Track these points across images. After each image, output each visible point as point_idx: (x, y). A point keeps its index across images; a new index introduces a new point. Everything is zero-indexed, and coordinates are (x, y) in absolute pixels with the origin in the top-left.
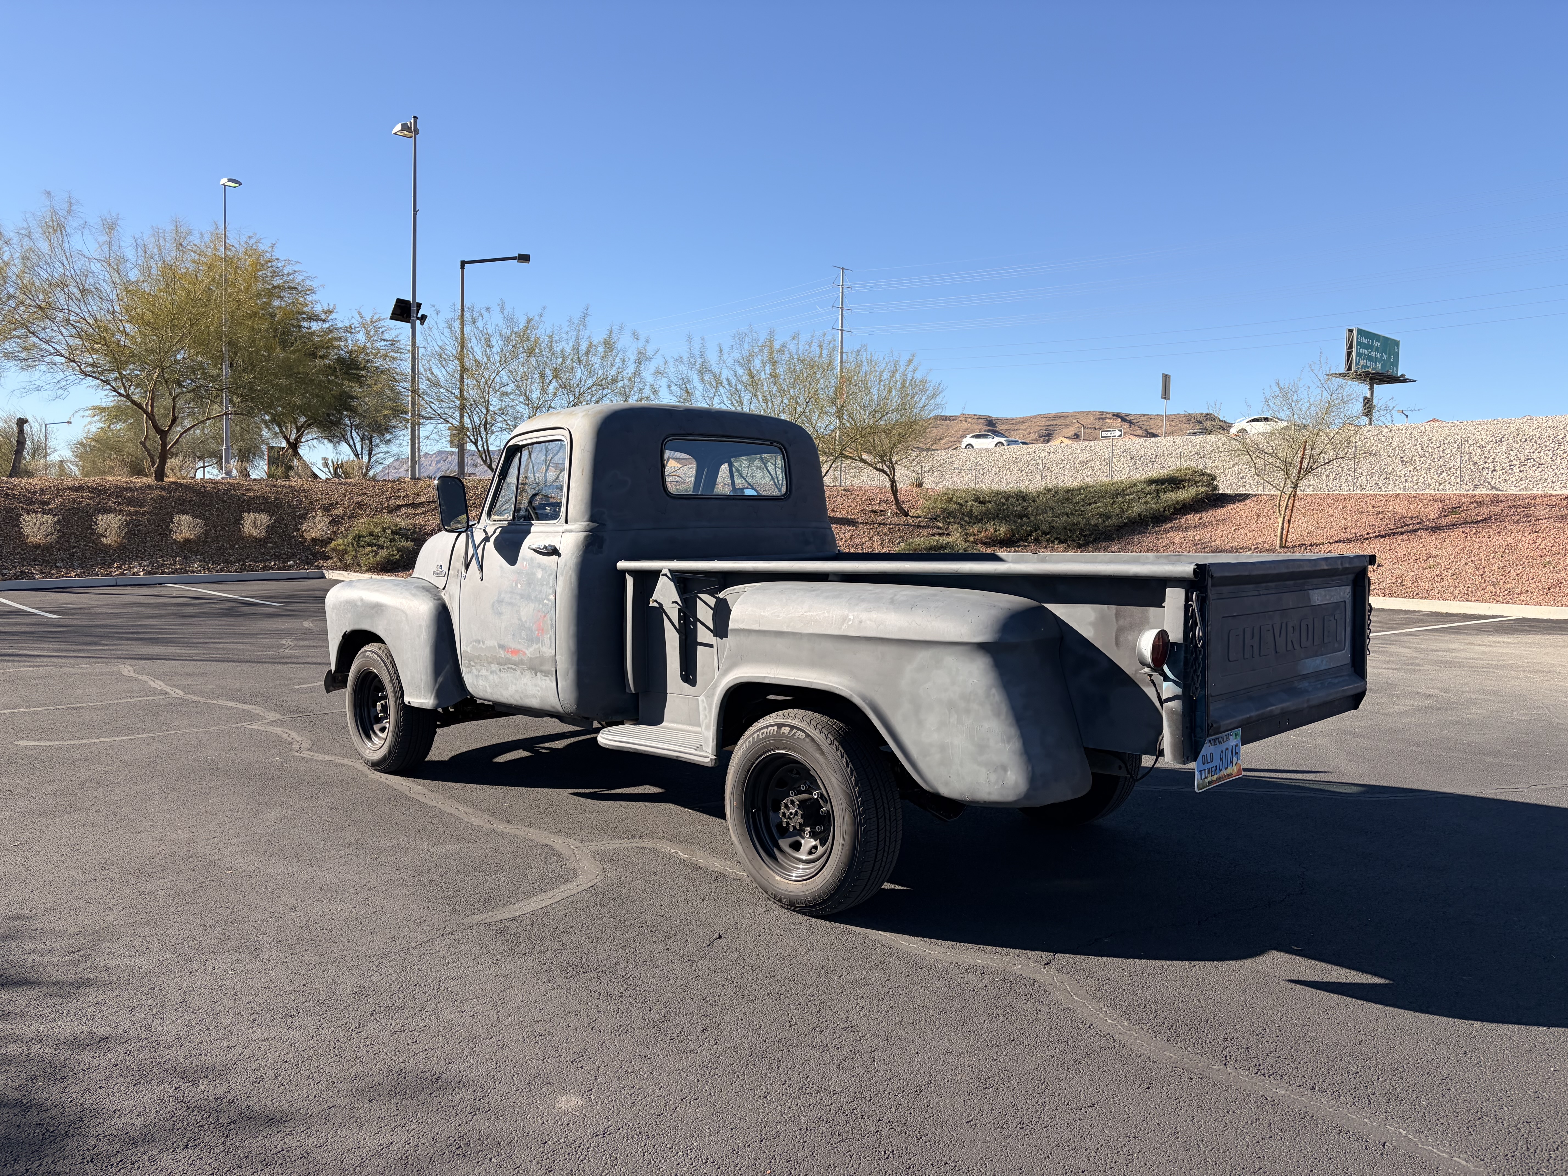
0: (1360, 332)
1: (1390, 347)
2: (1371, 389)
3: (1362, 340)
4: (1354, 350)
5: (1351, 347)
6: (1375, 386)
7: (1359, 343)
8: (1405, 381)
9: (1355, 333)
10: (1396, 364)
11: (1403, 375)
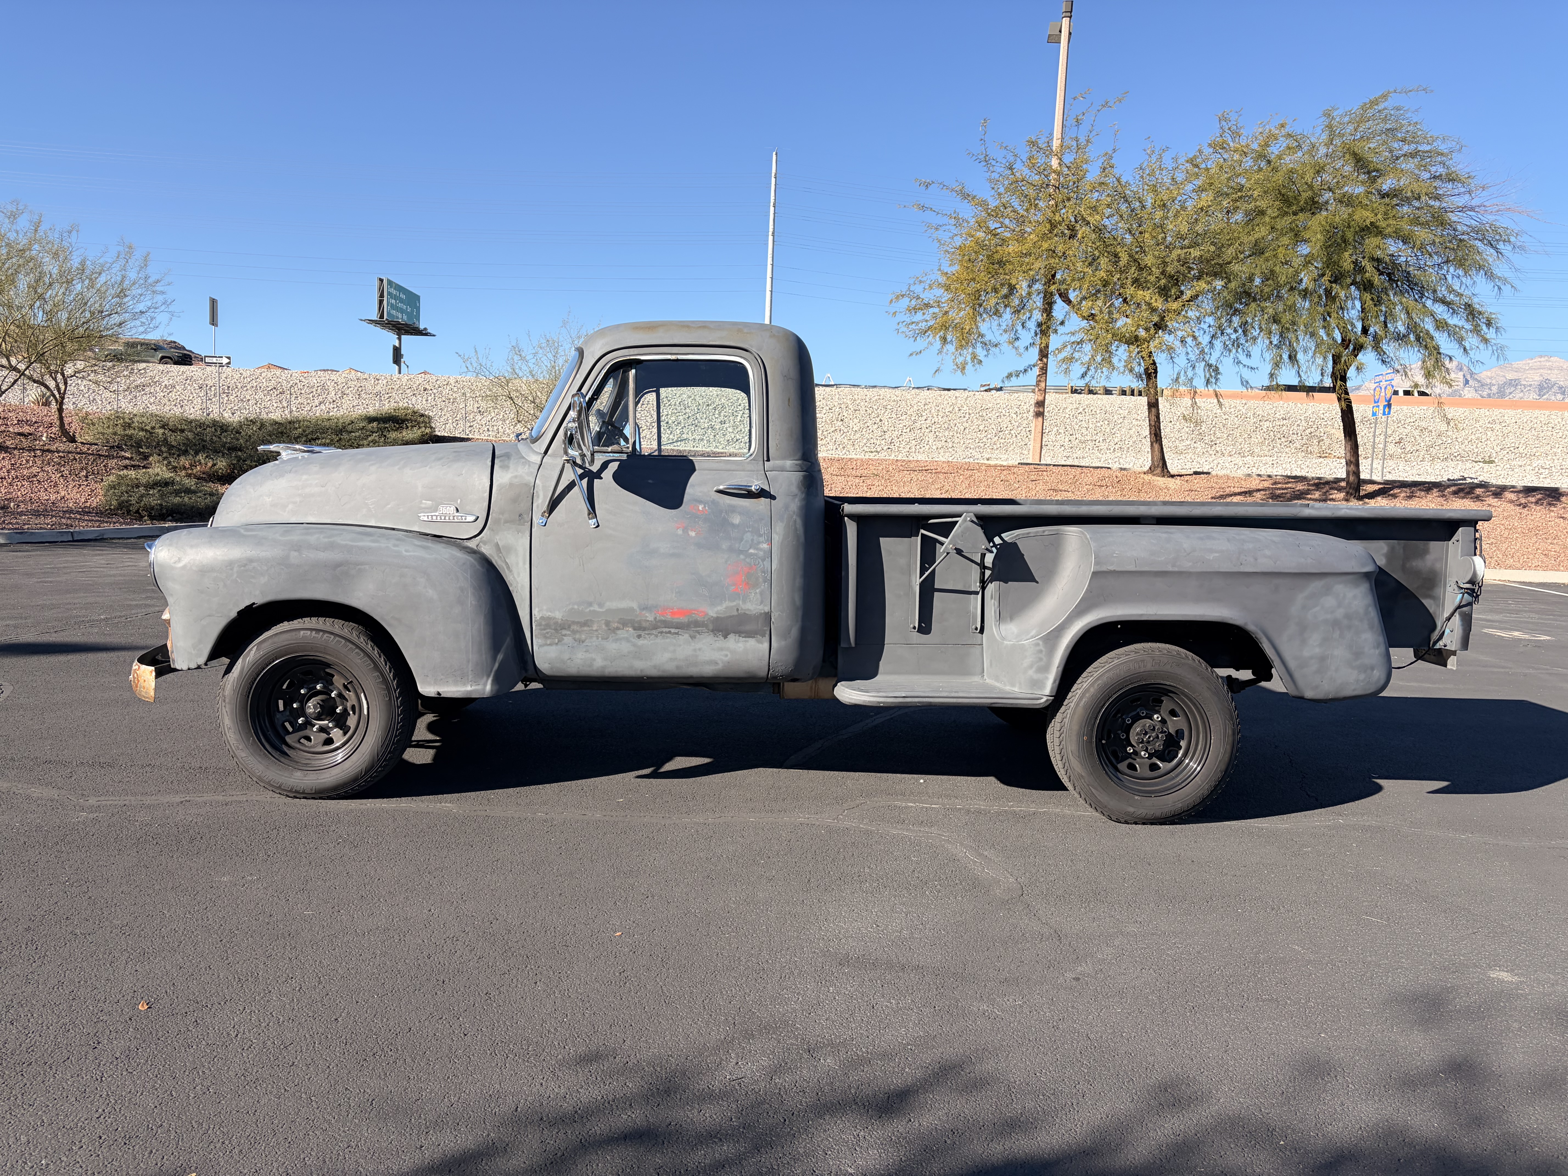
0: (390, 283)
1: (413, 300)
2: (400, 339)
3: (392, 290)
4: (385, 299)
5: (382, 296)
6: (403, 337)
7: (389, 293)
8: (426, 334)
9: (385, 282)
10: (418, 317)
11: (425, 329)
